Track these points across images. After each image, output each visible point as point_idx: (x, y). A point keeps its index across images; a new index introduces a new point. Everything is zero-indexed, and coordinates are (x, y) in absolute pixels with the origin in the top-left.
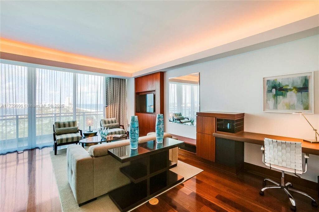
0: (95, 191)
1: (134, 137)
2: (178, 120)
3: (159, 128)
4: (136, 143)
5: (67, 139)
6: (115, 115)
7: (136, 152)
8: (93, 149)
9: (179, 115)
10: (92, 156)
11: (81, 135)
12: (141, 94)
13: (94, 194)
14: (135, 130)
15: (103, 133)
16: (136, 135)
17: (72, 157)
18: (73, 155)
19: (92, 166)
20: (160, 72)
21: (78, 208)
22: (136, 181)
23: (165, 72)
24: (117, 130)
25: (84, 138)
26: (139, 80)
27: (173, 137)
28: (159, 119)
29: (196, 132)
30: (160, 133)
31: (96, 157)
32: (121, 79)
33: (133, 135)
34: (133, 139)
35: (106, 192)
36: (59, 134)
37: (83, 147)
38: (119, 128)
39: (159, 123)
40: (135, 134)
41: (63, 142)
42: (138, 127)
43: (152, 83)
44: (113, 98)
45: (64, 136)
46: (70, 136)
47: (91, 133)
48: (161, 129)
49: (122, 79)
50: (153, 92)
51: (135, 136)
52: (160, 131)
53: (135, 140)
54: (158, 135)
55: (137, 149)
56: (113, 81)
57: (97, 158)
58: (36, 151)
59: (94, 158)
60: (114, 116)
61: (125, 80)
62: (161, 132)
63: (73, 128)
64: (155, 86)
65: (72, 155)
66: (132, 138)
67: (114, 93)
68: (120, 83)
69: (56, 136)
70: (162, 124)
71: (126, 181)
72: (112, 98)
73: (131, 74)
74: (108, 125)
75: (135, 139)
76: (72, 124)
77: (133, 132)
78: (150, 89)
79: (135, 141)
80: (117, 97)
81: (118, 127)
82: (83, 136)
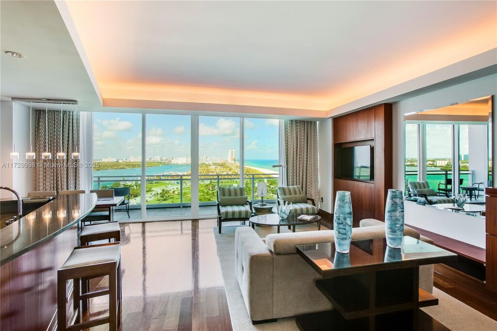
0: (274, 308)
1: (344, 231)
2: (422, 195)
3: (393, 218)
4: (348, 242)
5: (234, 213)
6: (301, 181)
7: (345, 260)
8: (273, 240)
9: (422, 186)
10: (271, 251)
11: (251, 209)
12: (344, 146)
13: (274, 313)
14: (345, 219)
15: (283, 211)
16: (347, 228)
17: (242, 247)
18: (245, 244)
19: (272, 269)
20: (385, 104)
21: (252, 326)
22: (348, 316)
23: (396, 103)
24: (303, 206)
25: (255, 215)
26: (339, 122)
27: (421, 236)
28: (394, 200)
29: (485, 234)
30: (396, 227)
31: (278, 254)
32: (308, 121)
33: (341, 226)
34: (343, 234)
35: (291, 314)
36: (224, 205)
37: (254, 229)
38: (306, 203)
39: (394, 208)
40: (345, 225)
41: (229, 217)
42: (351, 213)
43: (368, 126)
44: (297, 153)
45: (229, 209)
46: (236, 209)
47: (264, 207)
48: (397, 219)
49: (311, 122)
50: (370, 143)
51: (345, 229)
52: (396, 224)
53: (345, 237)
54: (390, 230)
55: (348, 253)
56: (297, 126)
57: (279, 257)
58: (198, 223)
59: (275, 256)
60: (298, 183)
61: (315, 123)
62: (398, 226)
63: (240, 198)
64: (375, 129)
65: (243, 243)
66: (339, 232)
67: (299, 145)
68: (308, 128)
69: (220, 207)
70: (401, 210)
71: (324, 304)
72: (295, 153)
73: (327, 112)
74: (289, 197)
75: (346, 234)
76: (238, 192)
77: (341, 222)
78: (362, 137)
79: (346, 239)
80: (302, 152)
81: (305, 201)
82: (254, 211)
